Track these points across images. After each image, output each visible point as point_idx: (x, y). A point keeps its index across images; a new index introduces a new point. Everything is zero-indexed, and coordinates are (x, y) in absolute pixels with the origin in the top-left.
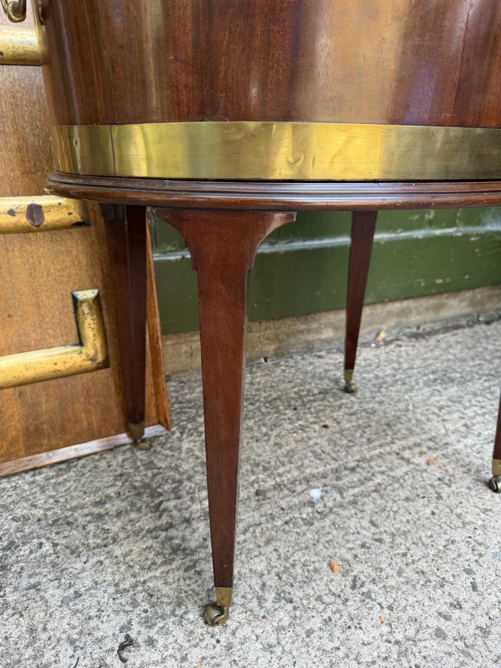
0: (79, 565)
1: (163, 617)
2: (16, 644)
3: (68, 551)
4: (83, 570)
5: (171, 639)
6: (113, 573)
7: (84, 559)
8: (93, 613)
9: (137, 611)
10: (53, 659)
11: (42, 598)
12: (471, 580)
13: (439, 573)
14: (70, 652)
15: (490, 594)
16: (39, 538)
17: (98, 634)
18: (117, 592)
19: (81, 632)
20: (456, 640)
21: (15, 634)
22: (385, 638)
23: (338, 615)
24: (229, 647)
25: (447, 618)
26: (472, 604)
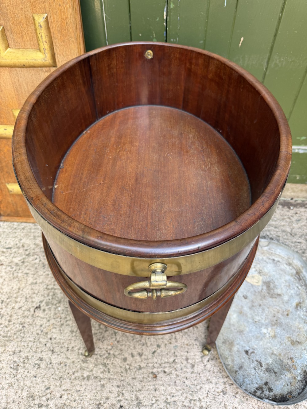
0: (42, 273)
1: (53, 304)
2: (14, 291)
3: (42, 265)
4: (42, 275)
5: (49, 313)
6: (49, 281)
7: (45, 270)
8: (36, 292)
9: (48, 298)
10: (19, 301)
11: (27, 279)
12: (156, 350)
13: (147, 340)
14: (24, 301)
15: (156, 358)
16: (37, 255)
17: (34, 300)
18: (46, 288)
19: (30, 297)
20: (128, 364)
21: (15, 287)
22: (107, 350)
23: (100, 334)
24: (62, 325)
25: (133, 356)
26: (146, 357)
